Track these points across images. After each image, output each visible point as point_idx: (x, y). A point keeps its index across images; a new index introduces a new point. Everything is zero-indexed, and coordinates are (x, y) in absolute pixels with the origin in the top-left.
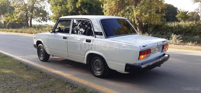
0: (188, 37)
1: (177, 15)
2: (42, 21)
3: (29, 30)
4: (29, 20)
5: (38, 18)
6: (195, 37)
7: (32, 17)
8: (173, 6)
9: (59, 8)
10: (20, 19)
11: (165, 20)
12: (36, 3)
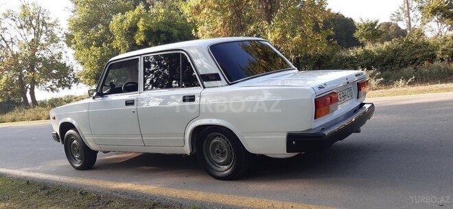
0: (390, 73)
1: (357, 33)
2: (60, 89)
3: (29, 113)
4: (29, 90)
5: (49, 84)
6: (405, 70)
7: (34, 83)
8: (343, 17)
9: (96, 51)
10: (7, 90)
11: (336, 42)
12: (38, 48)
